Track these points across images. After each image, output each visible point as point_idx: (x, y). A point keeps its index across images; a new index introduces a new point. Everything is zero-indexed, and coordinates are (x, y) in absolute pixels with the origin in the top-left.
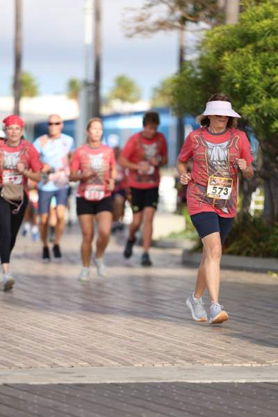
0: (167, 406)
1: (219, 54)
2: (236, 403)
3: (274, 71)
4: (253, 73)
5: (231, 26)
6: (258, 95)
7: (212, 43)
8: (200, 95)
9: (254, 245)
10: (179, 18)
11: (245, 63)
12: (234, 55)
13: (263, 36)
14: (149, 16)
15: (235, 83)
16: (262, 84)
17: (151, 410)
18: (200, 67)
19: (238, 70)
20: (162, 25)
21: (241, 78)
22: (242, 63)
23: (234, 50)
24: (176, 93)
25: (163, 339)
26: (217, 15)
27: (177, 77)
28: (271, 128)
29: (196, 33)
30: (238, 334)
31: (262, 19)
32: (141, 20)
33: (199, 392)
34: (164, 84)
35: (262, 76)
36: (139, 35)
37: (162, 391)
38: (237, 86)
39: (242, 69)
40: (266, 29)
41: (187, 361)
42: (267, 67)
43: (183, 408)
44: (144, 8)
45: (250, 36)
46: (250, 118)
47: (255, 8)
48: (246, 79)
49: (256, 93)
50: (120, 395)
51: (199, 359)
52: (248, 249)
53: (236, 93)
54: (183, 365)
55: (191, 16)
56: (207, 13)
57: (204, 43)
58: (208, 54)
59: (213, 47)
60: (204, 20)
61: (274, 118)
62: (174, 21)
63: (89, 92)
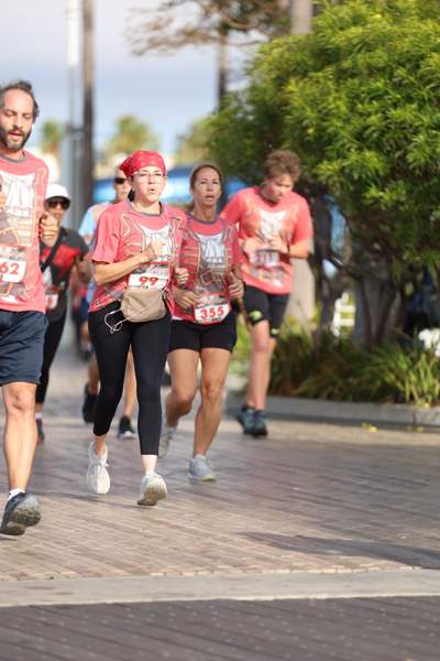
0: (204, 638)
1: (281, 81)
2: (312, 631)
3: (368, 108)
4: (334, 111)
5: (300, 37)
6: (344, 145)
7: (270, 64)
8: (252, 147)
9: (340, 383)
10: (217, 25)
11: (322, 94)
12: (305, 83)
13: (350, 53)
14: (170, 21)
15: (307, 128)
16: (349, 128)
17: (177, 645)
18: (251, 102)
19: (311, 106)
20: (190, 35)
21: (317, 118)
22: (317, 95)
23: (305, 74)
24: (214, 144)
25: (196, 532)
26: (278, 21)
27: (214, 118)
28: (365, 198)
29: (246, 49)
30: (315, 523)
31: (348, 27)
32: (157, 28)
33: (254, 614)
34: (194, 128)
35: (350, 115)
36: (154, 51)
37: (195, 614)
38: (311, 131)
39: (318, 104)
40: (355, 41)
41: (235, 566)
42: (356, 101)
43: (229, 641)
44: (160, 9)
45: (329, 52)
46: (331, 182)
47: (336, 8)
48: (324, 120)
49: (340, 143)
50: (127, 622)
51: (255, 564)
52: (330, 388)
53: (308, 141)
54: (228, 572)
55: (235, 21)
56: (262, 16)
57: (257, 64)
58: (265, 81)
59: (270, 70)
60: (256, 27)
61: (369, 181)
62: (209, 29)
63: (75, 143)
